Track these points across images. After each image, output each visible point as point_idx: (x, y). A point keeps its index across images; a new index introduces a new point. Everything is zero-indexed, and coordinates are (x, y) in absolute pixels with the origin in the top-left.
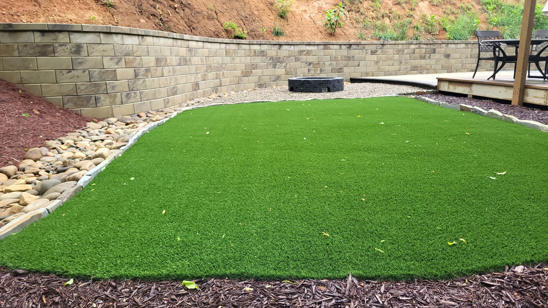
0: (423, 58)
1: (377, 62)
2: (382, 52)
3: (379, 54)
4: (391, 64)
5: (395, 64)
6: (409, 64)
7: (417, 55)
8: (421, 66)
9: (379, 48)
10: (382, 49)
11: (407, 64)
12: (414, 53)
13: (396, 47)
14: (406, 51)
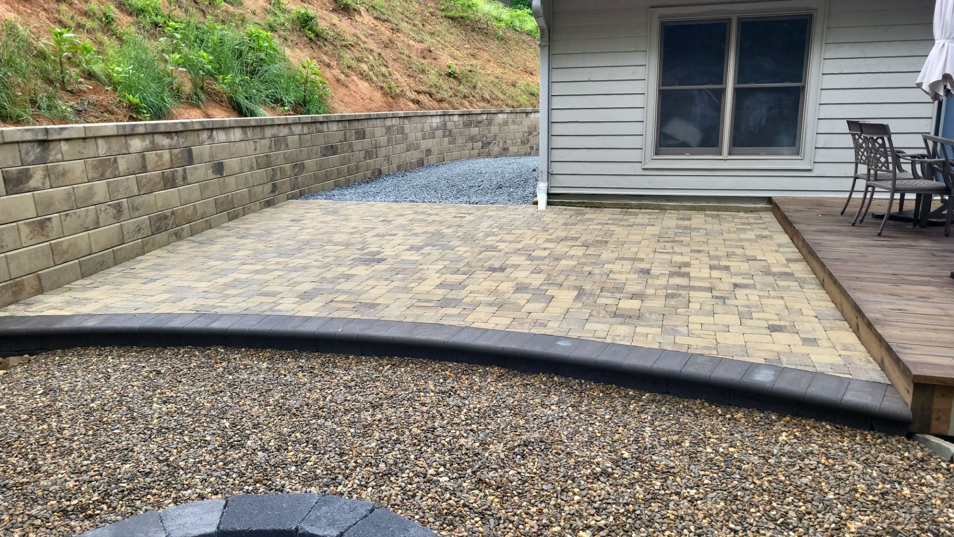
0: (169, 182)
1: (41, 226)
2: (48, 173)
3: (40, 185)
4: (89, 221)
5: (102, 217)
6: (142, 211)
7: (153, 174)
8: (173, 213)
9: (32, 157)
10: (42, 160)
11: (137, 214)
12: (144, 169)
13: (89, 149)
14: (123, 163)
